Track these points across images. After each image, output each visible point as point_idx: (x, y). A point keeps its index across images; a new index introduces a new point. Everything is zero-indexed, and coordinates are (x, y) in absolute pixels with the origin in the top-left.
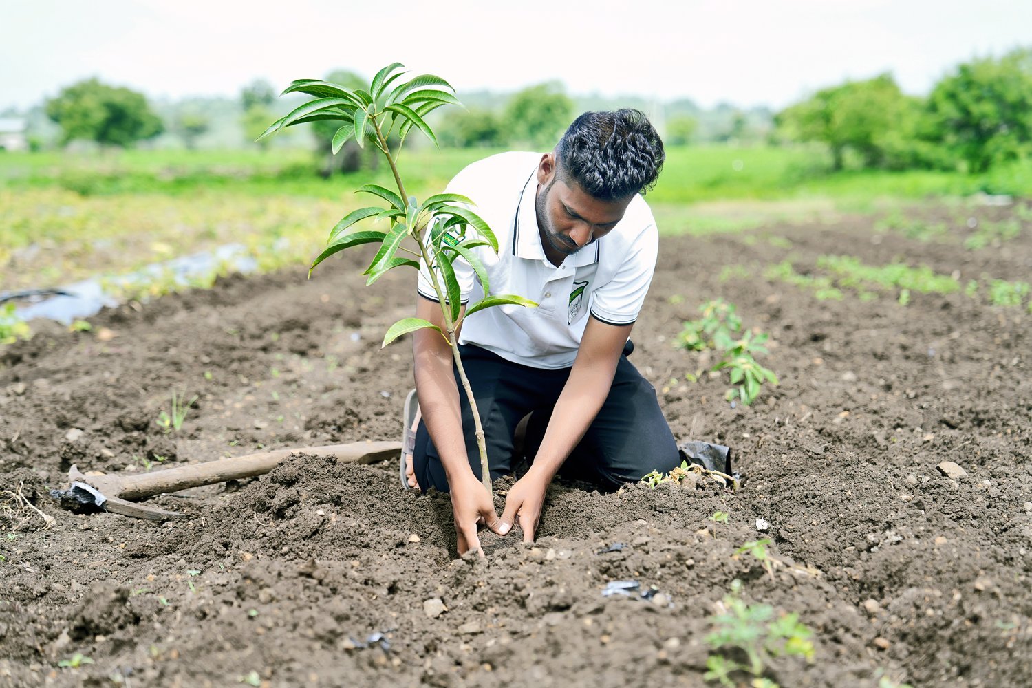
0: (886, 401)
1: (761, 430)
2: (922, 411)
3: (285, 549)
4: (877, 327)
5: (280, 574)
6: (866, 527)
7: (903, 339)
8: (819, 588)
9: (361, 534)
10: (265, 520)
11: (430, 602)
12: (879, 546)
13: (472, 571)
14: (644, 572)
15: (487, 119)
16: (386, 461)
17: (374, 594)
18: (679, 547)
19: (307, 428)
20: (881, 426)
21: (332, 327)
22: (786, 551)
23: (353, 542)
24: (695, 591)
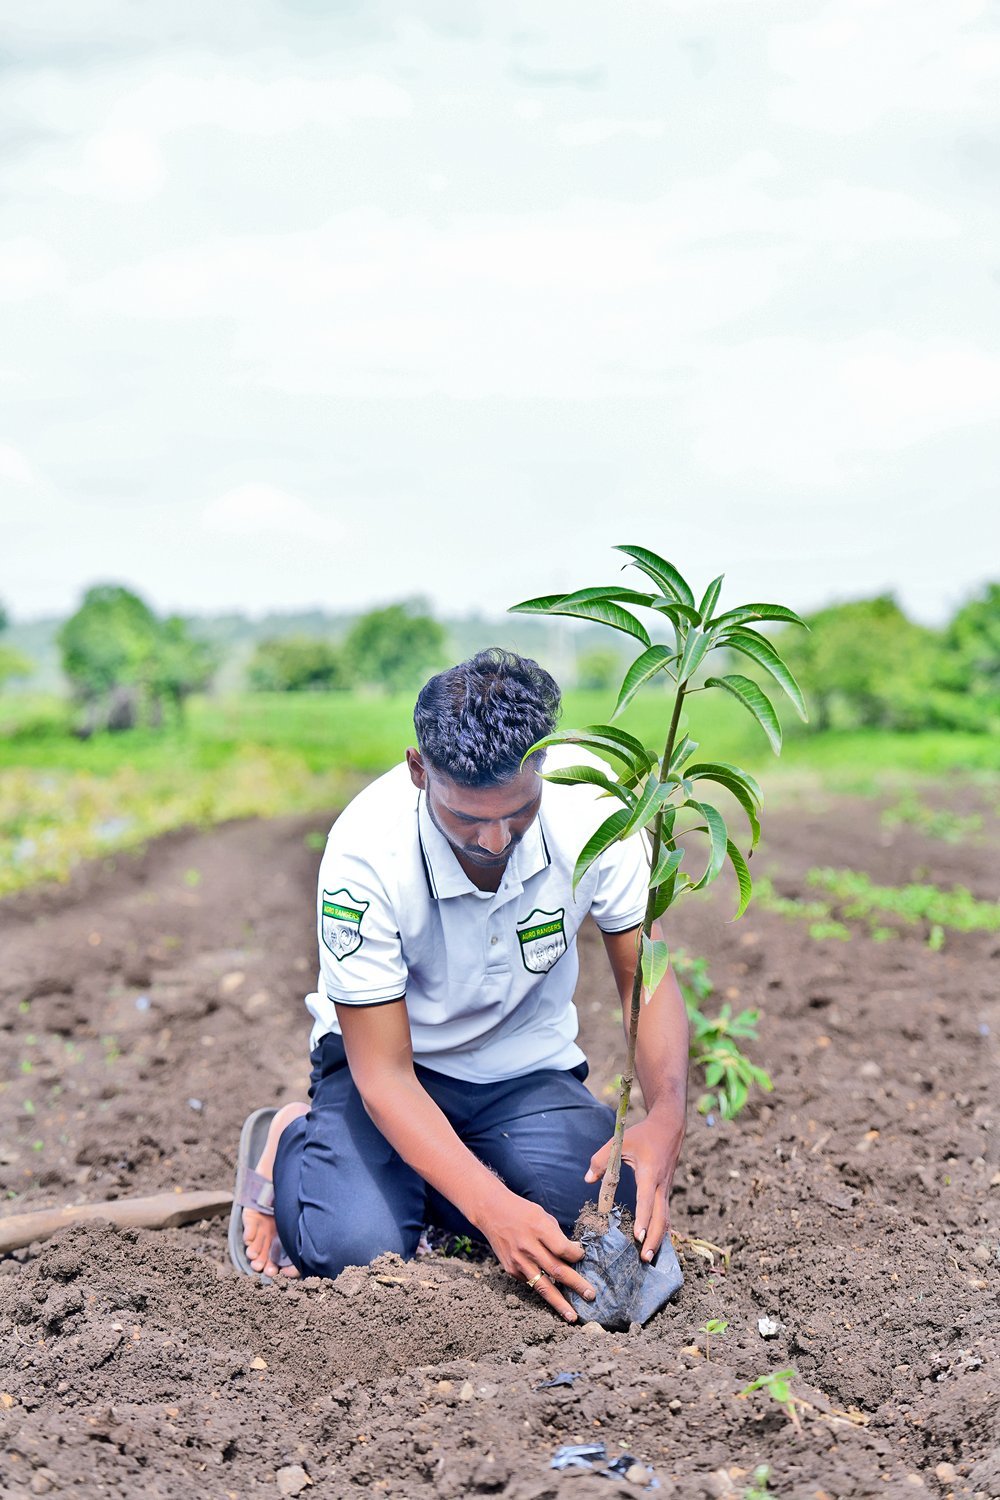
0: (929, 1113)
1: (756, 1165)
2: (983, 1133)
3: (63, 1386)
4: (903, 985)
5: (61, 1441)
6: (924, 1333)
7: (942, 1007)
8: (869, 1447)
9: (179, 1359)
10: (31, 1337)
11: (286, 1471)
12: (949, 1372)
13: (349, 1417)
14: (608, 1421)
15: (321, 651)
16: (204, 1222)
17: (201, 1463)
18: (657, 1378)
19: (82, 1162)
20: (926, 1155)
21: (107, 987)
22: (806, 1368)
23: (166, 1372)
24: (684, 1451)
